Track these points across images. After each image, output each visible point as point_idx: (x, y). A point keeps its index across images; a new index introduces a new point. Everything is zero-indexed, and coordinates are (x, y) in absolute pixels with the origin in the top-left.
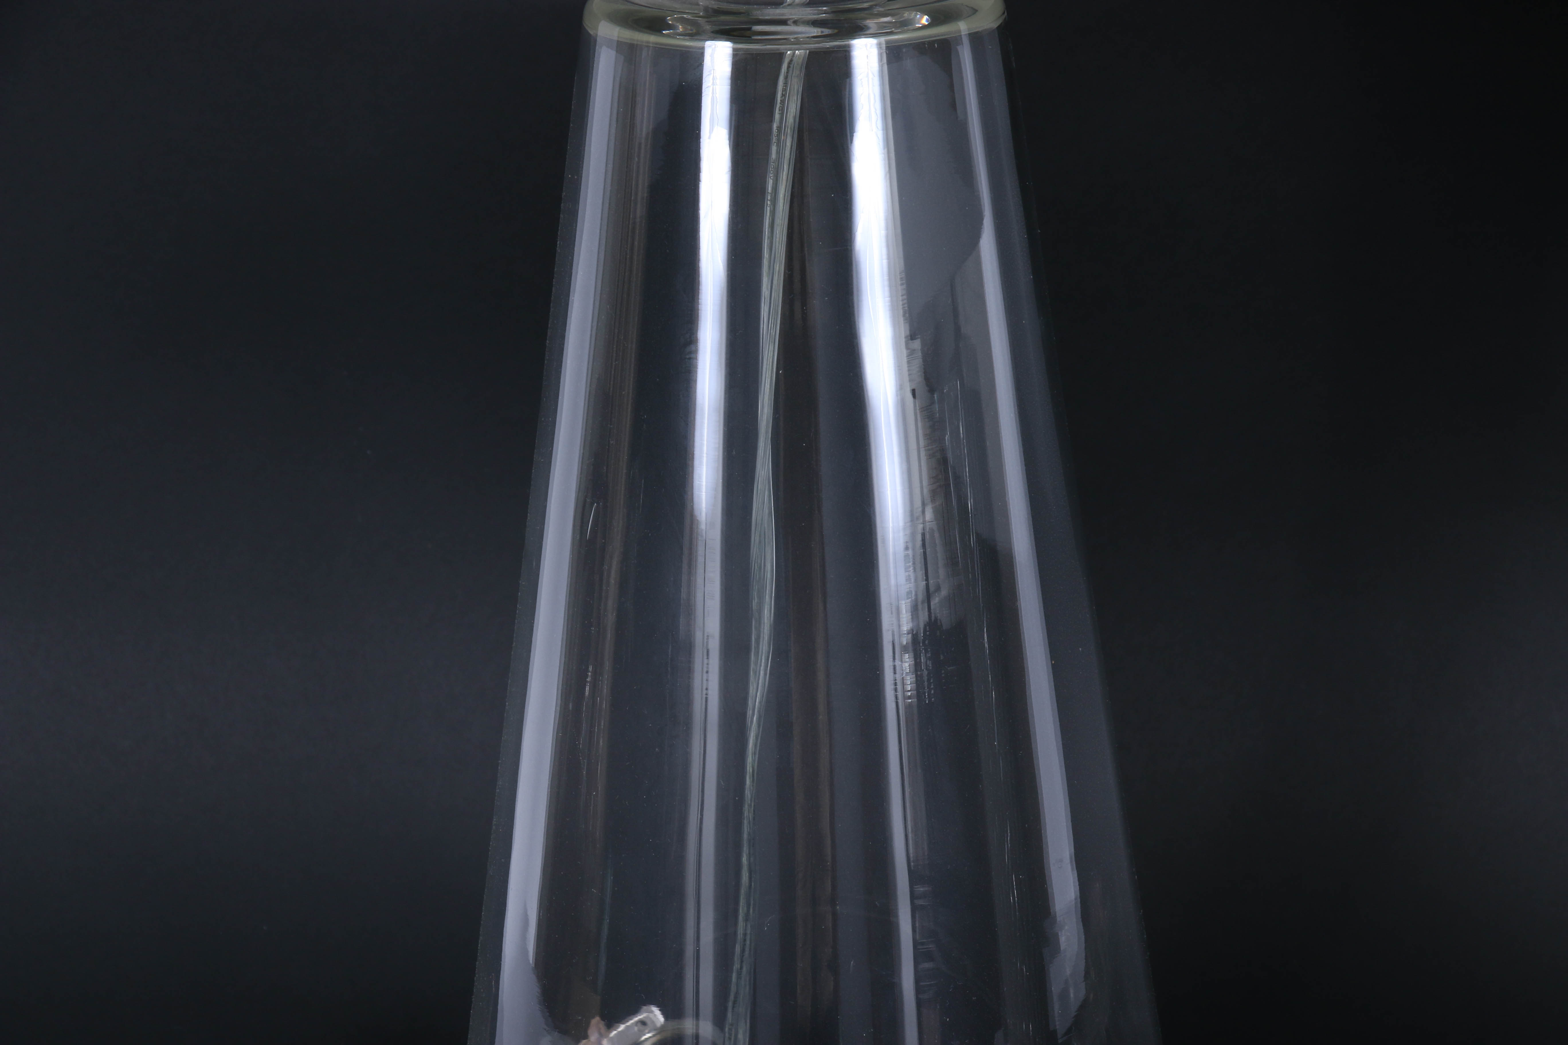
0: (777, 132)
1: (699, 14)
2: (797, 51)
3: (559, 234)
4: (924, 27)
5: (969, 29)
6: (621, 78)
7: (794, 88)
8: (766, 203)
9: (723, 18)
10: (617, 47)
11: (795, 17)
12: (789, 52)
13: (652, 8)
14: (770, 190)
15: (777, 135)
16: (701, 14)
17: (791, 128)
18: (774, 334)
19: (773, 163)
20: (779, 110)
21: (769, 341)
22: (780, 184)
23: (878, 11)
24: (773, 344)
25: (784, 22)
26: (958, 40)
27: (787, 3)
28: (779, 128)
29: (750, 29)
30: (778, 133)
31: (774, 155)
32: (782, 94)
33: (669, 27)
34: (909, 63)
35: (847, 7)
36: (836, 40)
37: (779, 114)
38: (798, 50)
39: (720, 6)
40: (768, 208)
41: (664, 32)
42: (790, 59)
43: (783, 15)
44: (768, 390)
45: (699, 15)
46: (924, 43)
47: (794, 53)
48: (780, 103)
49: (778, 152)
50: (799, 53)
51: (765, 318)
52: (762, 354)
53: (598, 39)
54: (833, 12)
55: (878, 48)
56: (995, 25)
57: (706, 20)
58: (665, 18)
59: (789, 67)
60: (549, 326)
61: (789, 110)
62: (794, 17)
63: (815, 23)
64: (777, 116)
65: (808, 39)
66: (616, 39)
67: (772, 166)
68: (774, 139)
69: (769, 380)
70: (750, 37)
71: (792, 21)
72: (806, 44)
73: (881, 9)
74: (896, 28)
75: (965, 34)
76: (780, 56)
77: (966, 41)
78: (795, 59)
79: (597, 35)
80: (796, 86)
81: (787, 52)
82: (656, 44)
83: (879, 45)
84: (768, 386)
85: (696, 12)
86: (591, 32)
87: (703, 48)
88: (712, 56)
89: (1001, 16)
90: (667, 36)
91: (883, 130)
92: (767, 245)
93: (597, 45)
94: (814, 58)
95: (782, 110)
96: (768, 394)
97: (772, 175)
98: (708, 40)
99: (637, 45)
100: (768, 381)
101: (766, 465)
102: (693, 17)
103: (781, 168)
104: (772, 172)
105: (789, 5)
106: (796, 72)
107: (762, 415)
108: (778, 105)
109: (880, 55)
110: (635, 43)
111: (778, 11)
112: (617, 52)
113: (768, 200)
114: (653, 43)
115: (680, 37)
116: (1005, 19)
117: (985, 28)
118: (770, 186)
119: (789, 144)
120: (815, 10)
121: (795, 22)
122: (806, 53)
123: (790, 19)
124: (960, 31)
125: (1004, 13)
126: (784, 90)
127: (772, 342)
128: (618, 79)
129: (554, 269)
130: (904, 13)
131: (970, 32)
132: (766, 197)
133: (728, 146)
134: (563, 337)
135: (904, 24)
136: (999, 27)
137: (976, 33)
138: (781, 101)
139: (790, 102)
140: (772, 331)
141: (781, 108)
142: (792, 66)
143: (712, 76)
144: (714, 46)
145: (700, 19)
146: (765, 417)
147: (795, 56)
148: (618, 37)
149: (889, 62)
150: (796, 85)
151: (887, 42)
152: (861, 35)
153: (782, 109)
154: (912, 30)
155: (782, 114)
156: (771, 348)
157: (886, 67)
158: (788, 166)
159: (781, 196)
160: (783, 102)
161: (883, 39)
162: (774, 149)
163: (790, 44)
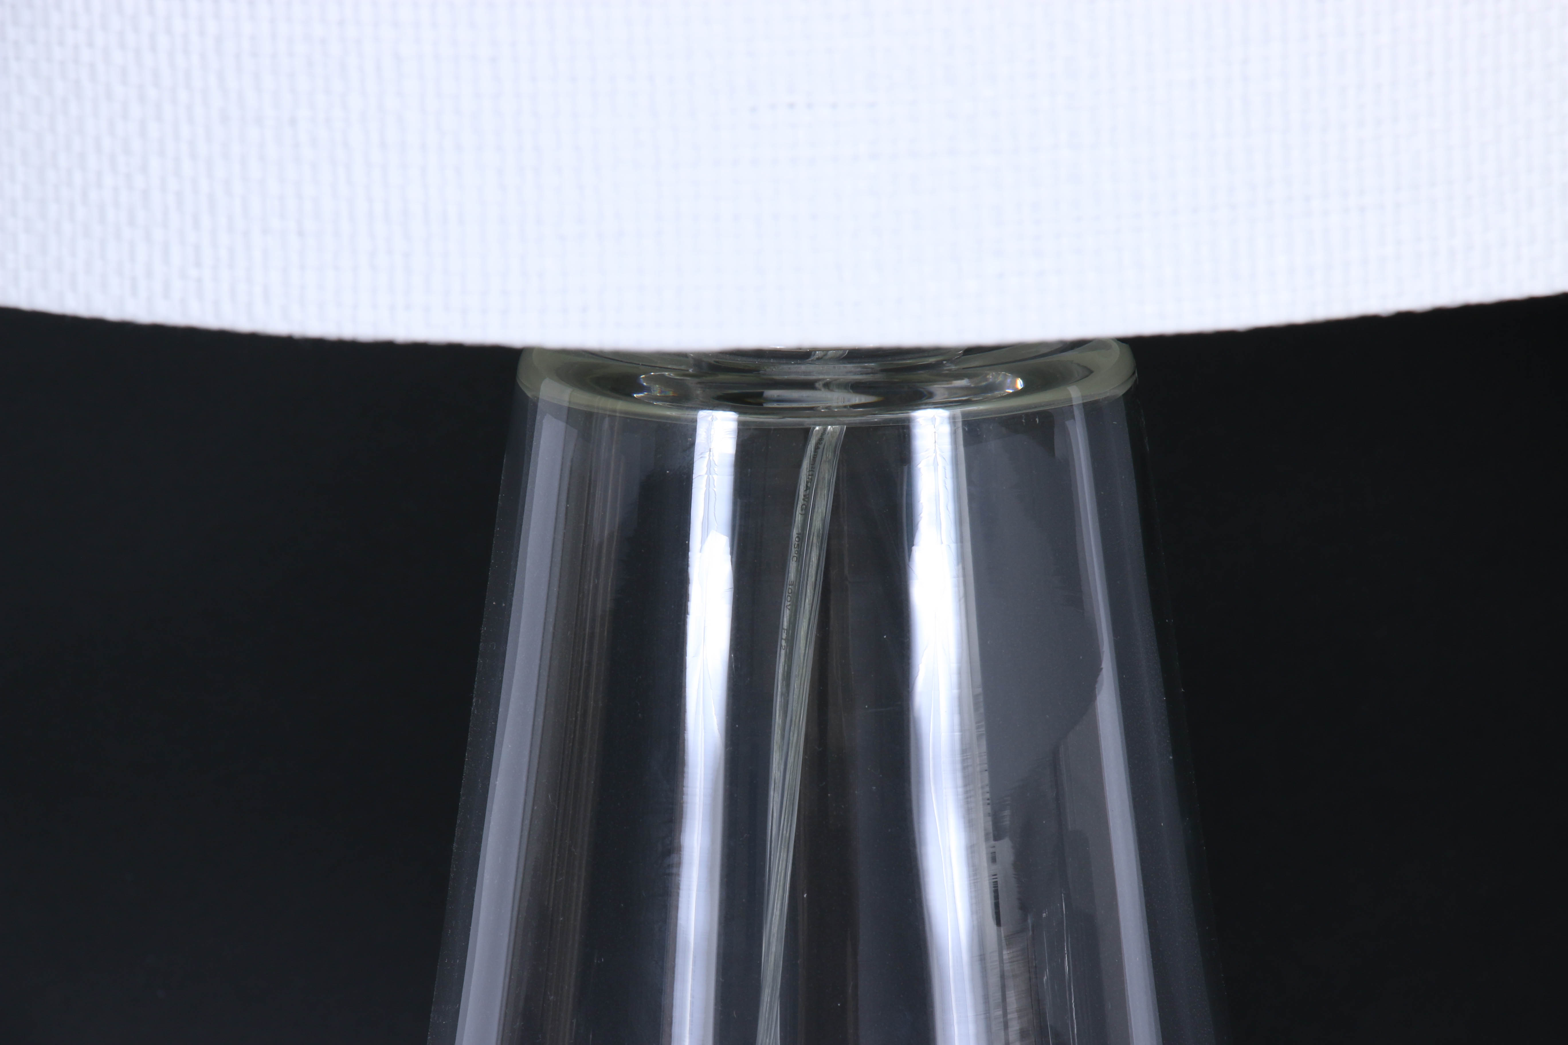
0: (798, 541)
1: (688, 370)
2: (829, 427)
3: (475, 687)
4: (1017, 394)
5: (1083, 397)
6: (572, 461)
7: (824, 478)
8: (779, 644)
9: (722, 377)
10: (568, 418)
11: (828, 378)
12: (817, 428)
13: (621, 361)
14: (785, 625)
15: (798, 545)
16: (691, 371)
17: (818, 536)
18: (788, 835)
19: (792, 585)
20: (802, 510)
21: (781, 848)
22: (801, 616)
23: (950, 370)
24: (786, 850)
25: (809, 385)
26: (1067, 412)
27: (816, 357)
28: (801, 537)
29: (761, 394)
30: (800, 542)
31: (792, 575)
32: (807, 486)
33: (641, 389)
34: (993, 446)
35: (902, 364)
36: (888, 411)
37: (801, 514)
38: (831, 424)
39: (717, 360)
40: (783, 652)
41: (635, 395)
42: (819, 436)
43: (809, 373)
44: (778, 918)
45: (687, 372)
46: (1020, 417)
47: (825, 430)
48: (804, 500)
49: (799, 571)
50: (832, 429)
51: (775, 814)
52: (770, 864)
53: (540, 405)
54: (883, 371)
55: (950, 423)
56: (1120, 392)
57: (697, 380)
58: (637, 376)
59: (817, 448)
60: (458, 822)
61: (816, 510)
62: (826, 377)
63: (856, 387)
64: (798, 518)
65: (845, 409)
66: (566, 404)
67: (789, 589)
68: (794, 551)
69: (779, 902)
70: (761, 404)
71: (821, 383)
72: (842, 416)
73: (953, 367)
74: (975, 394)
75: (1078, 405)
76: (806, 432)
77: (1078, 414)
78: (826, 438)
79: (538, 399)
80: (827, 475)
81: (814, 428)
82: (626, 413)
83: (953, 420)
84: (777, 913)
85: (683, 367)
86: (529, 394)
87: (695, 421)
88: (708, 431)
89: (1131, 377)
90: (638, 401)
91: (957, 543)
92: (780, 706)
93: (538, 413)
94: (853, 434)
95: (805, 509)
96: (777, 923)
97: (789, 603)
98: (702, 409)
99: (598, 413)
100: (778, 906)
101: (773, 1028)
102: (678, 375)
103: (802, 593)
104: (789, 599)
105: (818, 359)
106: (829, 455)
107: (767, 955)
108: (801, 502)
109: (954, 433)
110: (596, 411)
111: (803, 368)
112: (567, 423)
113: (782, 639)
114: (621, 412)
115: (658, 403)
116: (1136, 381)
117: (1108, 394)
118: (785, 619)
119: (814, 559)
120: (858, 367)
121: (827, 385)
122: (842, 430)
123: (819, 380)
124: (1071, 400)
125: (1134, 373)
126: (810, 481)
127: (785, 846)
128: (568, 464)
129: (468, 738)
130: (988, 374)
131: (1085, 401)
132: (780, 633)
133: (729, 557)
134: (478, 839)
135: (987, 390)
136: (1125, 395)
137: (1095, 402)
138: (804, 496)
139: (818, 499)
140: (785, 832)
141: (804, 506)
142: (821, 446)
143: (706, 460)
144: (710, 418)
145: (688, 378)
146: (772, 959)
147: (827, 433)
148: (570, 402)
149: (967, 444)
150: (828, 473)
151: (964, 415)
152: (922, 404)
153: (806, 507)
154: (999, 398)
155: (805, 516)
156: (784, 855)
157: (961, 449)
158: (812, 591)
159: (802, 633)
160: (807, 497)
161: (958, 411)
162: (793, 566)
163: (819, 417)
